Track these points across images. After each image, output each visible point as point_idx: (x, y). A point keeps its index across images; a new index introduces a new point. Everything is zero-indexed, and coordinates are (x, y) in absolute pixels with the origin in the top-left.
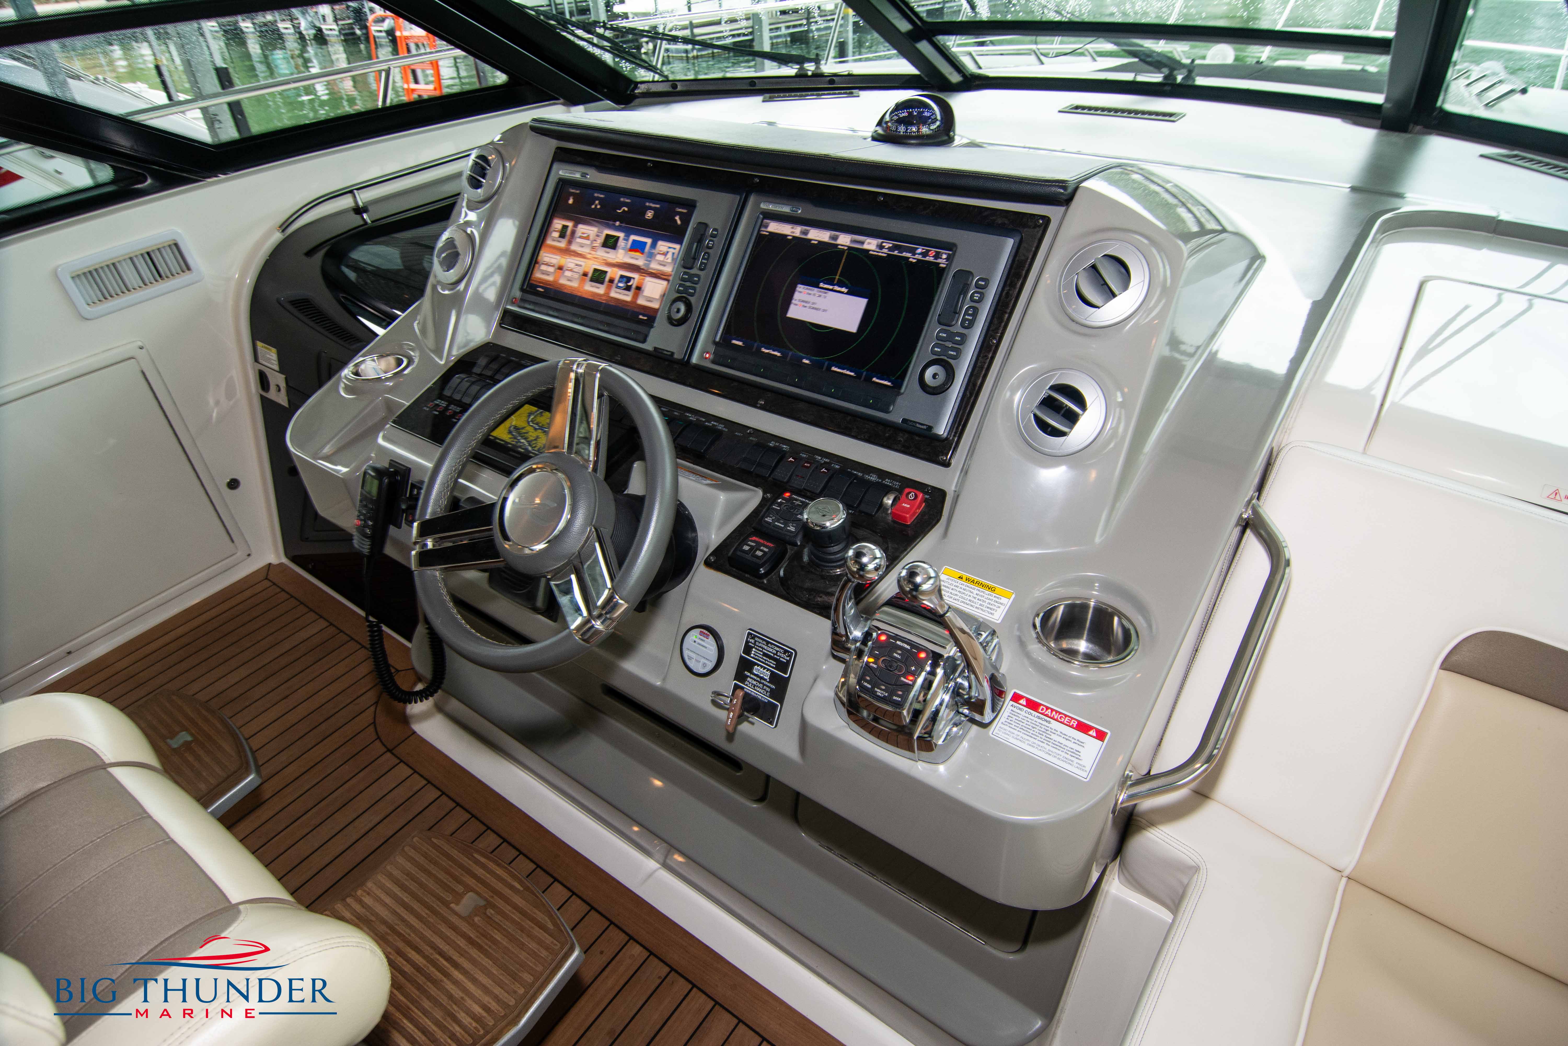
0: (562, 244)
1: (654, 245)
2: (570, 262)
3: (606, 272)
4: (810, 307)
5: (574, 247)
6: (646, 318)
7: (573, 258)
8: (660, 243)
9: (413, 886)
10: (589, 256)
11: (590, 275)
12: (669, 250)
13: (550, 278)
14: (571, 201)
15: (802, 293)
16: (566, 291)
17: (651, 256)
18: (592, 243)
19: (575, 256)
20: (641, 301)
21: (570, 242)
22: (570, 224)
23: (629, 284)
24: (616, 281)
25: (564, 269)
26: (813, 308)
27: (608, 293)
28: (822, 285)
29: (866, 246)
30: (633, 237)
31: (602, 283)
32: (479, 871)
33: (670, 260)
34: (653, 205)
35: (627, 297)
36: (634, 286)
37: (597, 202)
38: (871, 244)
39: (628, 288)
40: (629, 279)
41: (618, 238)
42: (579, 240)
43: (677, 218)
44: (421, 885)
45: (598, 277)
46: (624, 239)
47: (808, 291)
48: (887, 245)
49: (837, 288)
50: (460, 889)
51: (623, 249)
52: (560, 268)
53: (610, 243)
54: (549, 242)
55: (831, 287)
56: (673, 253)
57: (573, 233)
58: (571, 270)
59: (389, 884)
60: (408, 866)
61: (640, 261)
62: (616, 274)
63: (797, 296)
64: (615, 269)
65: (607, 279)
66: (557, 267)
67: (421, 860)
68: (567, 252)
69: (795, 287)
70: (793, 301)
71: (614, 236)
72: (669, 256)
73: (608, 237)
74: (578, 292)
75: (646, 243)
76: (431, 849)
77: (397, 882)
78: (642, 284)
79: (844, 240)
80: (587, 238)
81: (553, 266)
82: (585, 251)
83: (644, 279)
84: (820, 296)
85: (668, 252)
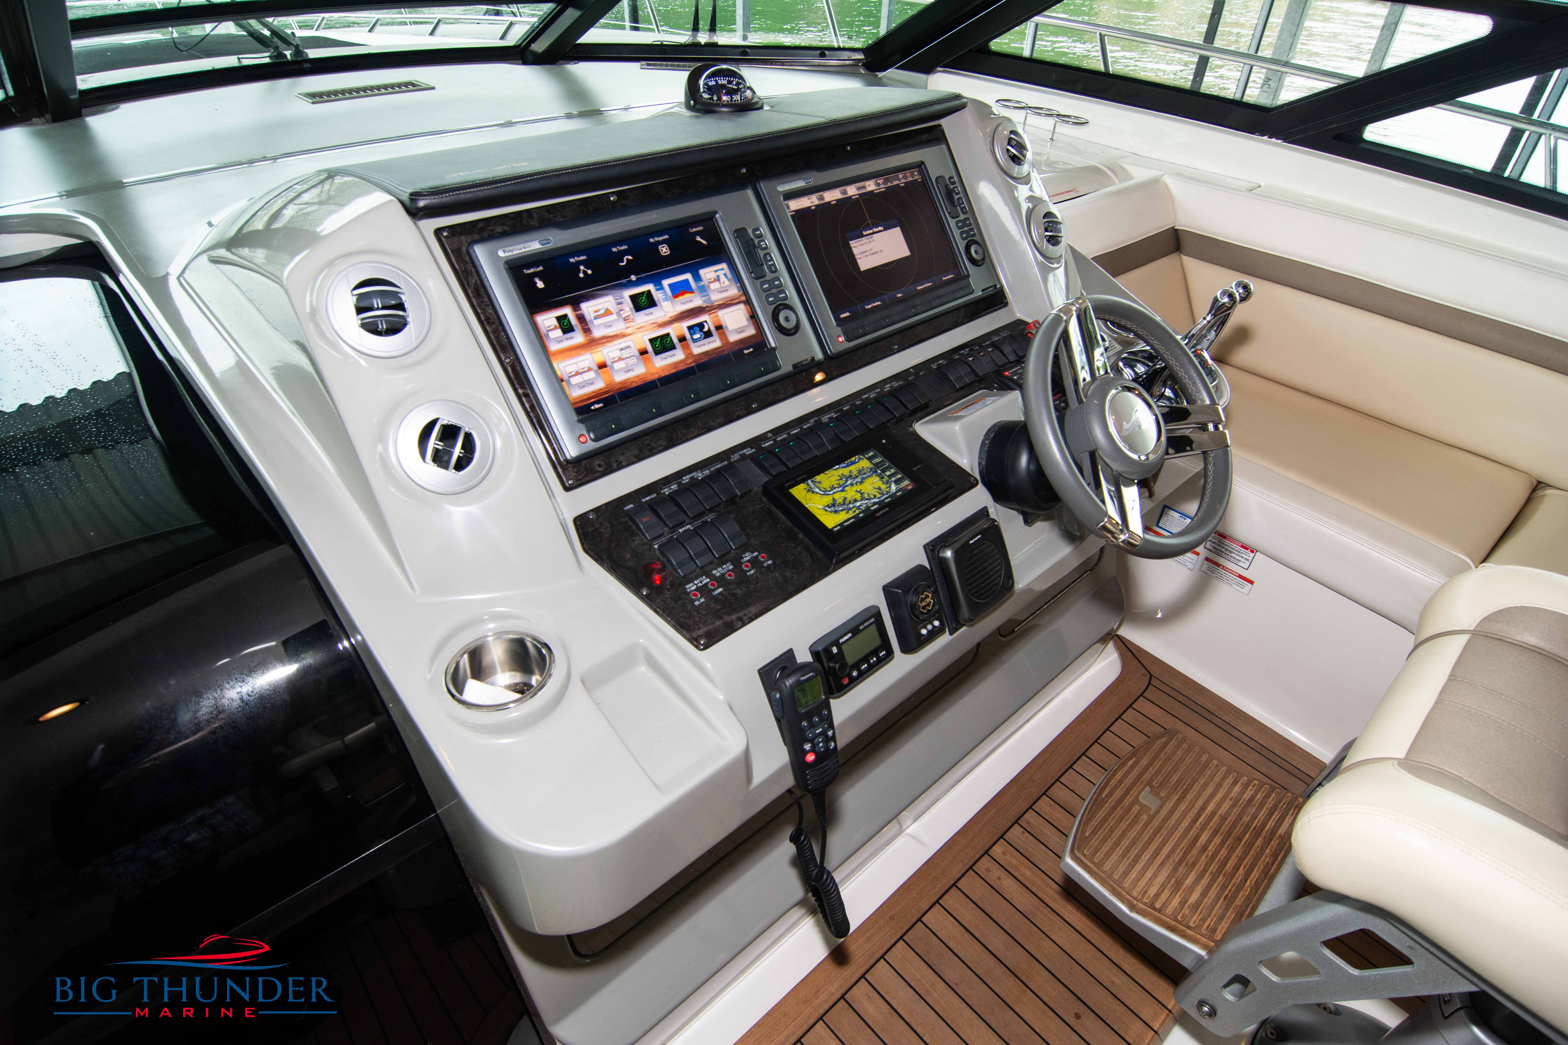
0: (578, 338)
1: (698, 278)
2: (608, 352)
3: (668, 335)
4: (871, 255)
5: (597, 333)
6: (752, 350)
7: (608, 345)
8: (702, 272)
9: (1134, 851)
10: (629, 331)
11: (650, 349)
12: (718, 273)
13: (599, 385)
14: (540, 284)
15: (858, 247)
16: (634, 385)
17: (703, 290)
18: (618, 314)
19: (609, 342)
20: (733, 338)
21: (587, 330)
22: (567, 311)
23: (706, 329)
24: (688, 336)
25: (609, 363)
26: (873, 254)
27: (691, 353)
28: (865, 233)
29: (869, 189)
30: (666, 283)
31: (673, 347)
32: (1118, 793)
33: (727, 283)
34: (660, 239)
35: (715, 343)
36: (713, 329)
37: (582, 268)
38: (871, 186)
39: (708, 334)
40: (701, 326)
41: (649, 292)
42: (596, 322)
43: (698, 239)
44: (1133, 843)
45: (662, 345)
46: (657, 290)
47: (860, 243)
48: (881, 181)
49: (876, 230)
50: (1136, 808)
51: (666, 299)
52: (602, 366)
53: (643, 303)
54: (553, 347)
55: (871, 231)
56: (725, 275)
57: (581, 319)
58: (620, 359)
59: (1133, 875)
60: (1114, 857)
61: (697, 301)
62: (682, 329)
63: (856, 251)
64: (676, 325)
65: (675, 340)
66: (595, 367)
67: (1108, 844)
68: (592, 343)
69: (849, 245)
70: (856, 257)
71: (642, 294)
72: (723, 278)
73: (633, 298)
74: (652, 374)
75: (687, 281)
76: (1096, 837)
77: (1131, 866)
78: (719, 320)
79: (852, 191)
80: (608, 313)
81: (590, 369)
82: (618, 327)
83: (717, 316)
84: (870, 242)
85: (718, 277)
